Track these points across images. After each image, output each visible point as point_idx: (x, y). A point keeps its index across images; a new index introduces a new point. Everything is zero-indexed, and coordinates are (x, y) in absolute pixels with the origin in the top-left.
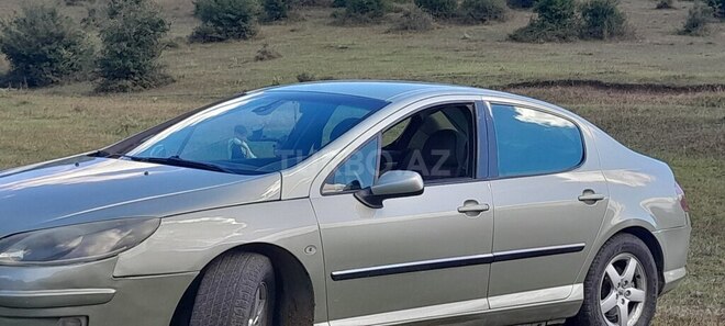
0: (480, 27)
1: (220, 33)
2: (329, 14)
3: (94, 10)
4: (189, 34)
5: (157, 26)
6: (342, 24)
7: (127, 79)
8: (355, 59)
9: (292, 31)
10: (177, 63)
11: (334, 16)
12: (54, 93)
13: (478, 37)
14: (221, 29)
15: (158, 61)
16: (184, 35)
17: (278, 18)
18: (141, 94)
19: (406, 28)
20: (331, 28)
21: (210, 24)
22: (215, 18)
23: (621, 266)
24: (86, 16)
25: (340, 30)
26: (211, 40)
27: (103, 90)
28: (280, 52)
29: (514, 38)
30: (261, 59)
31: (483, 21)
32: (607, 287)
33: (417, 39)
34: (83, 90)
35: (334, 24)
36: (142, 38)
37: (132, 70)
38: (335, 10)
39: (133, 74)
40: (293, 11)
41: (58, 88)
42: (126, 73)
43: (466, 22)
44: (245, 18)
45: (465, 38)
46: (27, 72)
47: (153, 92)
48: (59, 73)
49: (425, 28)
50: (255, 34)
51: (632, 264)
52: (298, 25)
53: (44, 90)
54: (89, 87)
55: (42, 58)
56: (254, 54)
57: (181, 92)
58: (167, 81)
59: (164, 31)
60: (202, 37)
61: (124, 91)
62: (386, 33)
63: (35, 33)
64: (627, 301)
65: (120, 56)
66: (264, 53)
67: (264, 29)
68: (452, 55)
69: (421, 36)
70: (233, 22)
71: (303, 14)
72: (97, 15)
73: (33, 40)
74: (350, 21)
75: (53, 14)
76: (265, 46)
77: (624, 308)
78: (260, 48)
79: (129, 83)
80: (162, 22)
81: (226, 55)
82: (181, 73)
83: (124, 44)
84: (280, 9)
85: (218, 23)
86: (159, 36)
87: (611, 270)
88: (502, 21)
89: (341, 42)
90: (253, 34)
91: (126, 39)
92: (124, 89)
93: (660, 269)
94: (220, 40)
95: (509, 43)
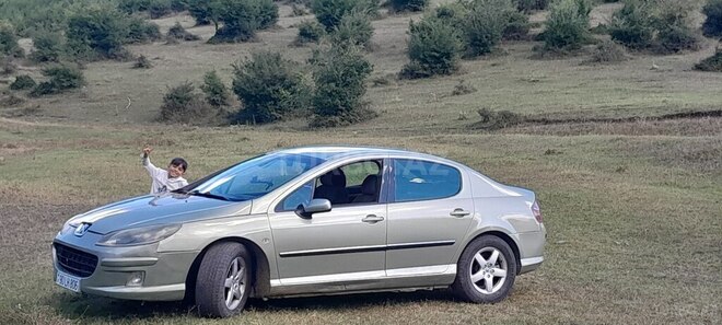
0: (671, 57)
1: (425, 69)
2: (531, 47)
3: (318, 52)
4: (399, 71)
5: (362, 68)
6: (541, 57)
7: (336, 115)
8: (541, 92)
9: (493, 65)
10: (383, 99)
11: (535, 49)
12: (276, 128)
13: (667, 67)
14: (426, 66)
15: (364, 98)
16: (394, 72)
17: (482, 53)
18: (348, 128)
19: (599, 60)
20: (530, 61)
21: (417, 62)
22: (422, 56)
23: (487, 255)
24: (312, 57)
25: (539, 63)
26: (418, 76)
27: (316, 126)
28: (475, 86)
29: (699, 68)
30: (458, 94)
31: (676, 51)
32: (476, 267)
33: (607, 71)
34: (300, 125)
35: (533, 58)
36: (349, 79)
37: (340, 107)
38: (537, 43)
39: (342, 111)
40: (497, 47)
41: (280, 124)
42: (335, 111)
43: (660, 52)
44: (448, 56)
45: (653, 68)
46: (255, 110)
47: (358, 126)
48: (282, 110)
49: (619, 59)
50: (457, 69)
51: (496, 254)
52: (501, 60)
53: (269, 126)
54: (304, 123)
55: (268, 98)
56: (452, 89)
57: (381, 126)
58: (371, 115)
59: (368, 72)
60: (410, 74)
61: (334, 126)
62: (580, 65)
63: (261, 76)
64: (492, 277)
65: (330, 95)
66: (460, 88)
67: (466, 64)
68: (634, 87)
69: (612, 67)
70: (438, 60)
71: (506, 49)
72: (321, 56)
73: (260, 82)
74: (547, 54)
75: (278, 58)
76: (462, 81)
77: (489, 281)
78: (458, 83)
79: (338, 118)
80: (366, 64)
81: (428, 91)
82: (384, 109)
83: (333, 85)
84: (485, 45)
85: (424, 61)
86: (364, 77)
87: (479, 257)
88: (695, 50)
89: (534, 76)
90: (456, 70)
91: (334, 81)
92: (333, 124)
93: (518, 258)
94: (426, 76)
95: (693, 73)
